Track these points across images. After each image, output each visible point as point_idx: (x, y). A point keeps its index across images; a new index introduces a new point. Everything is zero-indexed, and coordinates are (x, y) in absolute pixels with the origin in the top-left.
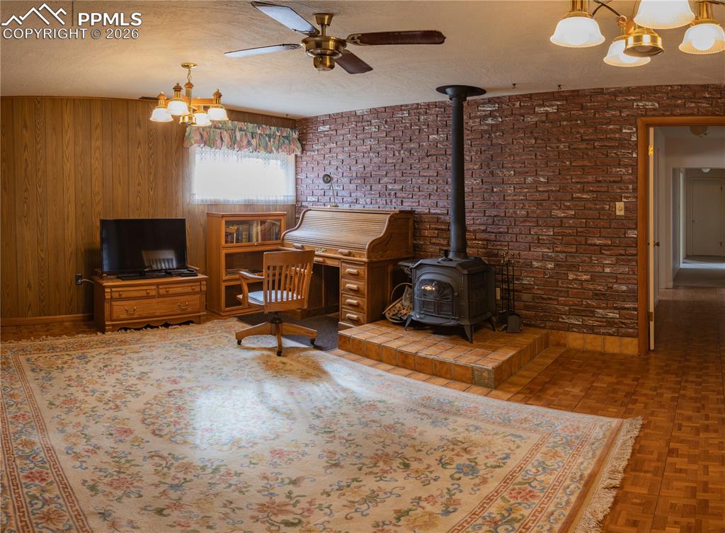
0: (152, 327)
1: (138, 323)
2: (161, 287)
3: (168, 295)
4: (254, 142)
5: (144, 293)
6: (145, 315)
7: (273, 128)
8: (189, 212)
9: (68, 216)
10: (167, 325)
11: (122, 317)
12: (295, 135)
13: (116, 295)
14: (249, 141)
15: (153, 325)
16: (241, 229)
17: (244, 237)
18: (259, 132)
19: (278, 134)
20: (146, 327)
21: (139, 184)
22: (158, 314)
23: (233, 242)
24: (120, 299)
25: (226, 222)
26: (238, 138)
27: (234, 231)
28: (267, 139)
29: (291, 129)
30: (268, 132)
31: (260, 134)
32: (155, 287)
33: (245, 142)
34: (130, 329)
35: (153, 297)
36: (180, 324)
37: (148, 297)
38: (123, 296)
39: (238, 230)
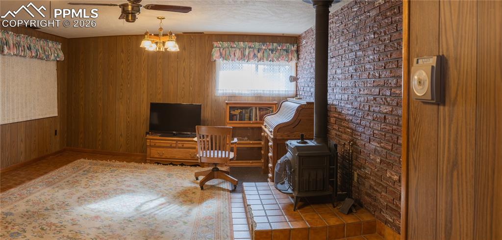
0: (174, 165)
1: (166, 161)
2: (179, 142)
3: (183, 148)
4: (260, 55)
5: (169, 145)
6: (169, 157)
7: (275, 44)
8: (215, 100)
9: (143, 101)
10: (182, 165)
11: (156, 156)
12: (294, 48)
13: (153, 144)
14: (255, 54)
15: (174, 163)
16: (244, 112)
17: (246, 117)
18: (264, 48)
19: (279, 48)
20: (170, 164)
21: (184, 84)
22: (177, 158)
23: (237, 120)
24: (155, 146)
25: (230, 107)
26: (247, 53)
27: (237, 113)
28: (270, 52)
29: (291, 44)
30: (271, 47)
31: (265, 49)
32: (175, 142)
33: (252, 55)
34: (161, 164)
35: (174, 148)
36: (191, 166)
37: (171, 147)
38: (172, 146)
39: (241, 113)
